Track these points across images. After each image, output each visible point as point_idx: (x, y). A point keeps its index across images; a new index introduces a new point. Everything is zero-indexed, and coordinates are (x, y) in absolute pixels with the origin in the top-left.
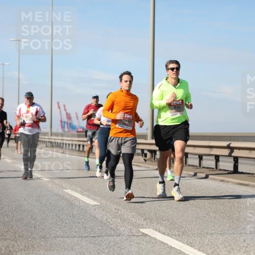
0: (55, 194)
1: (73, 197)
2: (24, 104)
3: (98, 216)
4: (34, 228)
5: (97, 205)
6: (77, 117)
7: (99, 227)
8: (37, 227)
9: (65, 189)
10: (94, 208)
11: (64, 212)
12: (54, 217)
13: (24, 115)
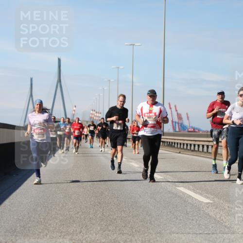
0: (169, 192)
1: (186, 195)
3: (211, 214)
4: (150, 223)
5: (209, 203)
6: (188, 117)
7: (213, 225)
8: (153, 223)
9: (178, 186)
10: (207, 206)
11: (178, 209)
12: (169, 213)
13: (146, 115)
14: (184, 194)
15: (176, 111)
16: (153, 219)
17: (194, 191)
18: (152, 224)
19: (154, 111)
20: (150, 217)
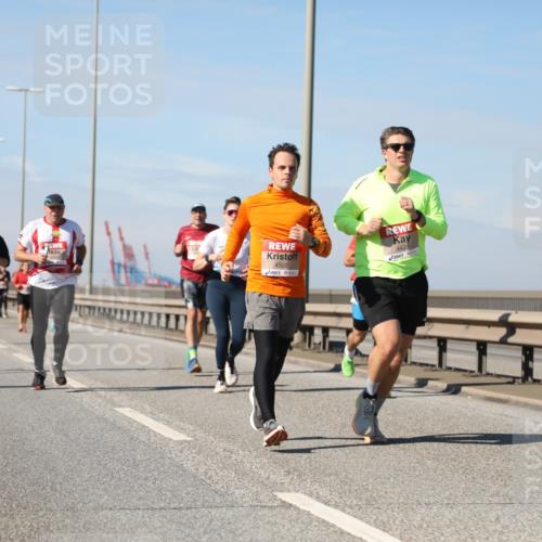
0: (98, 418)
1: (135, 425)
3: (188, 465)
4: (51, 488)
5: (186, 441)
6: (147, 255)
7: (190, 489)
8: (58, 487)
9: (120, 406)
10: (180, 447)
11: (116, 456)
12: (95, 465)
13: (46, 245)
14: (131, 421)
15: (122, 239)
16: (60, 479)
17: (152, 415)
18: (56, 490)
19: (62, 239)
20: (53, 474)
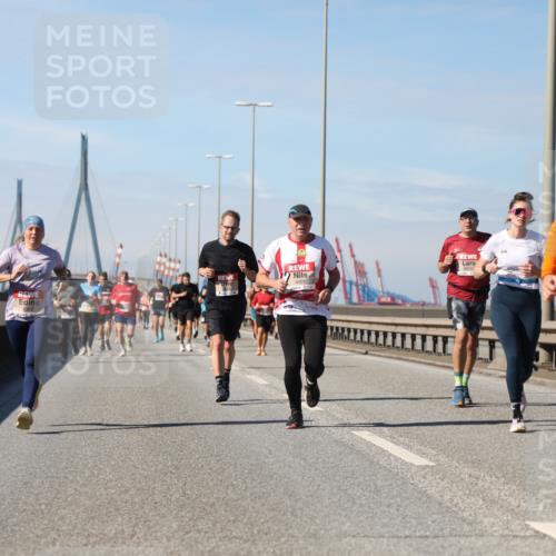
0: (336, 441)
1: (373, 449)
2: (286, 237)
3: (432, 491)
4: (292, 514)
5: (427, 466)
6: (379, 271)
7: (435, 517)
8: (299, 513)
10: (423, 473)
11: (356, 482)
12: (335, 491)
13: (291, 268)
14: (370, 445)
15: (353, 256)
16: (300, 505)
17: (391, 438)
18: (297, 516)
19: (308, 260)
20: (293, 498)
